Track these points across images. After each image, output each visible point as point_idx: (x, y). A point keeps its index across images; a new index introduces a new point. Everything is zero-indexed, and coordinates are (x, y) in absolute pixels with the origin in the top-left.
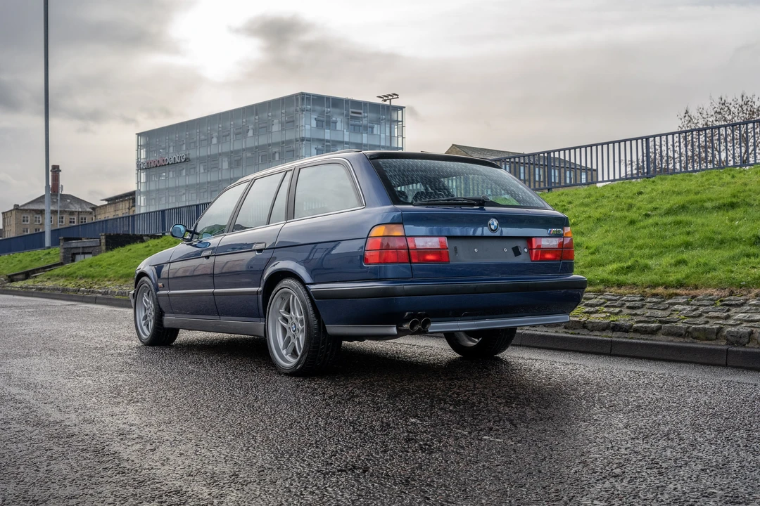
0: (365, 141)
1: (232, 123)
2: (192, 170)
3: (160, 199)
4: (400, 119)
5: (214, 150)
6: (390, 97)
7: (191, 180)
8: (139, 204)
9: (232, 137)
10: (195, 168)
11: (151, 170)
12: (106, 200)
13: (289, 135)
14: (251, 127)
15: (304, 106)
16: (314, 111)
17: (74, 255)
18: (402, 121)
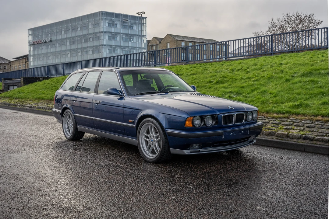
0: (129, 33)
1: (71, 24)
2: (53, 45)
3: (39, 58)
4: (145, 23)
5: (63, 37)
6: (141, 13)
7: (53, 50)
8: (30, 60)
9: (71, 31)
10: (54, 45)
11: (35, 45)
12: (15, 58)
13: (96, 30)
14: (79, 26)
15: (103, 17)
16: (107, 19)
17: (9, 86)
18: (146, 24)
